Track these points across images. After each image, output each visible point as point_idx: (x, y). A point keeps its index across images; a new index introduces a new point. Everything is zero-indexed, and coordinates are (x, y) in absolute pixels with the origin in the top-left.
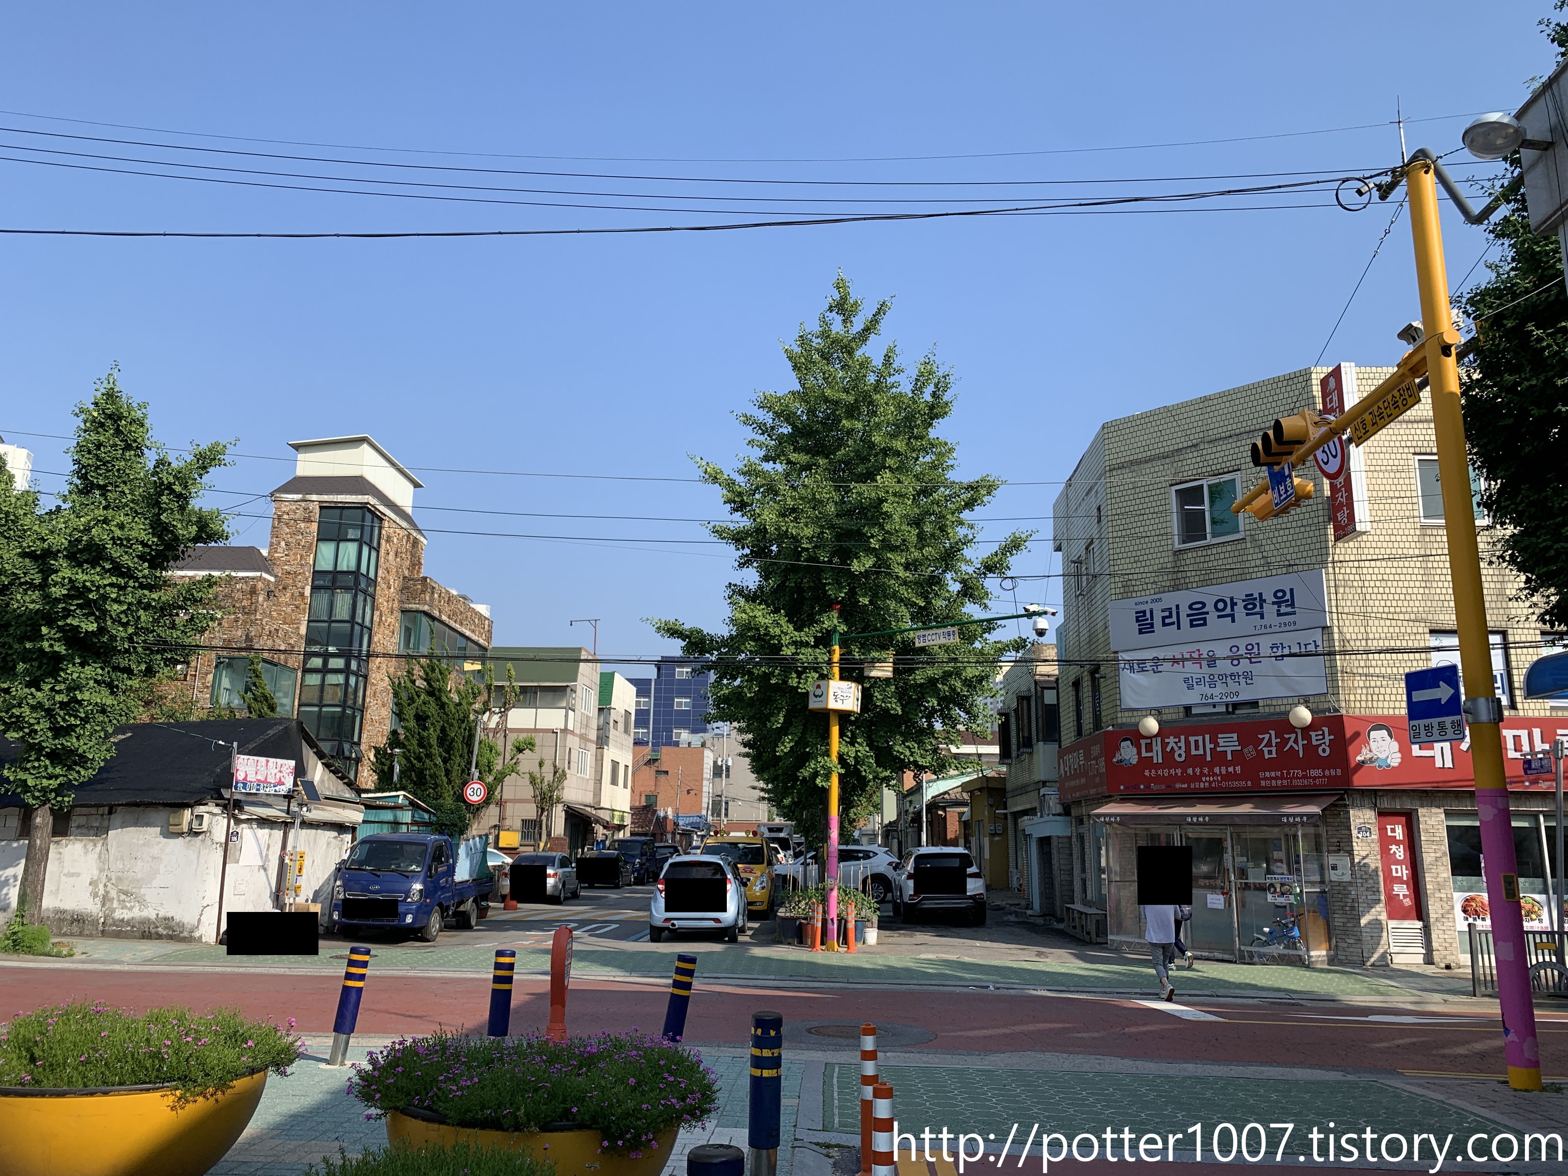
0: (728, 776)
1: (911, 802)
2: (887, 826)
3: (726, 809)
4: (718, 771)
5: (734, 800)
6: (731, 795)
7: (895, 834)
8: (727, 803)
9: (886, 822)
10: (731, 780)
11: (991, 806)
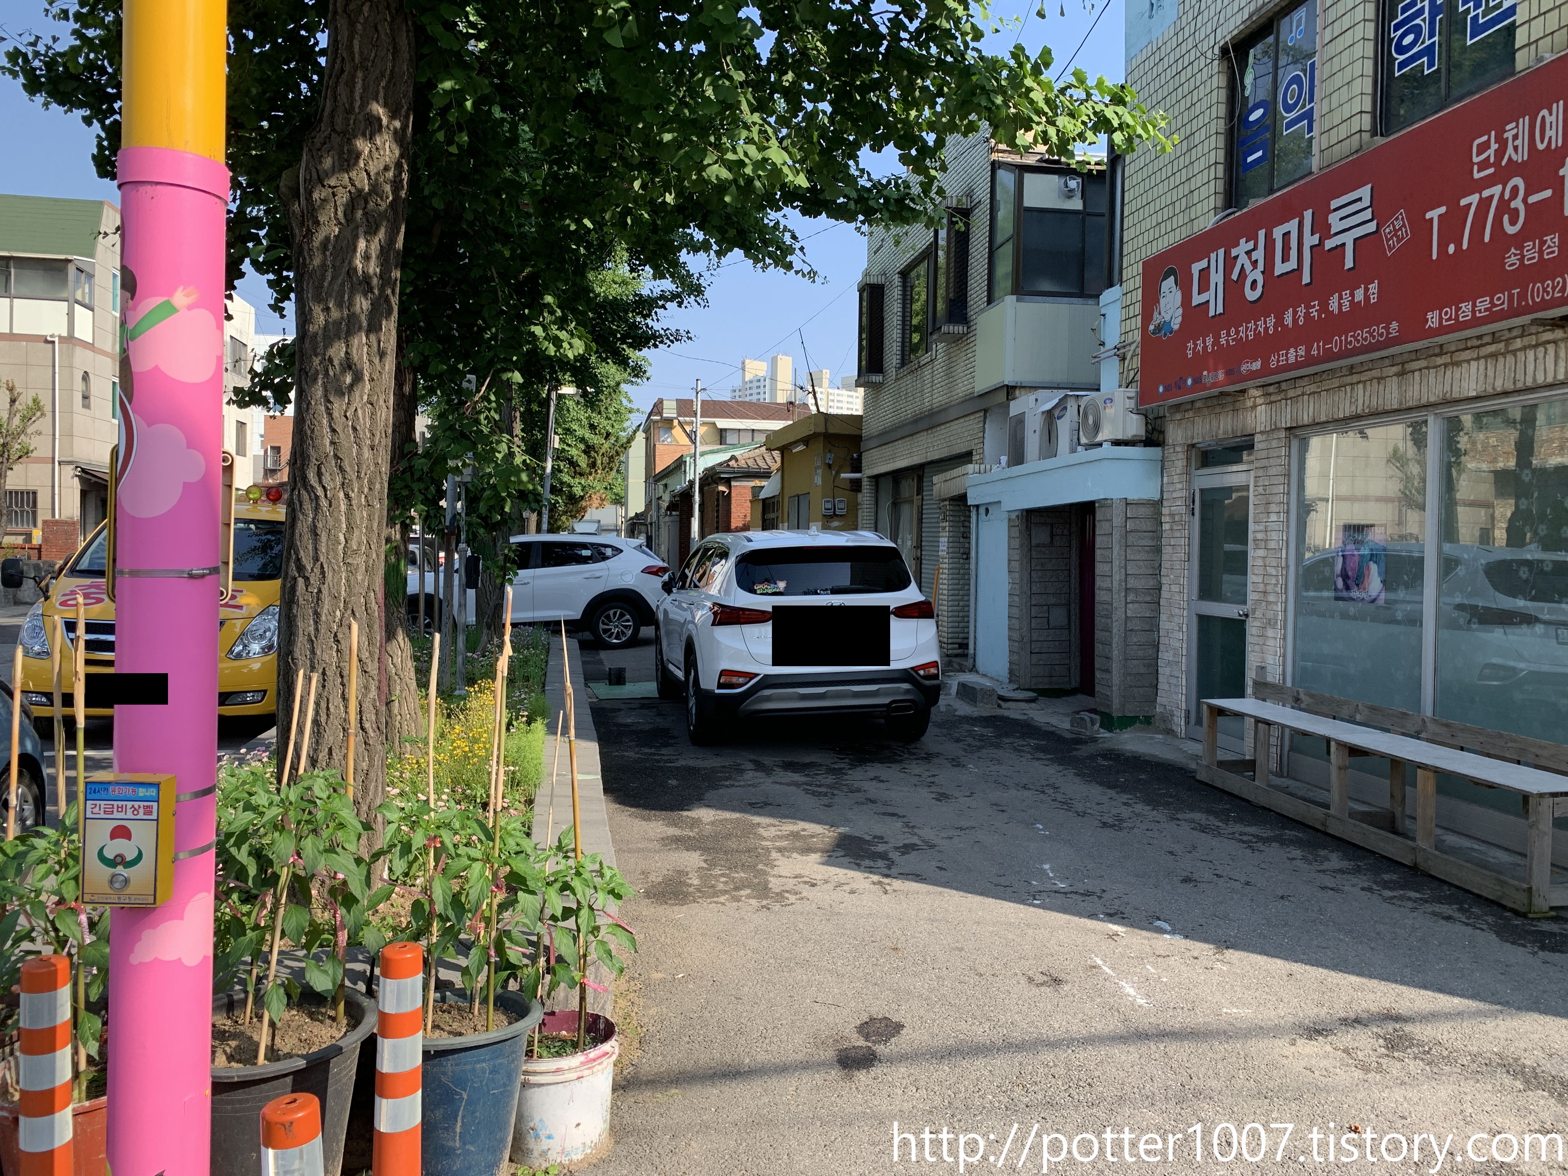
1: (666, 486)
2: (632, 519)
7: (643, 528)
9: (631, 514)
11: (830, 466)
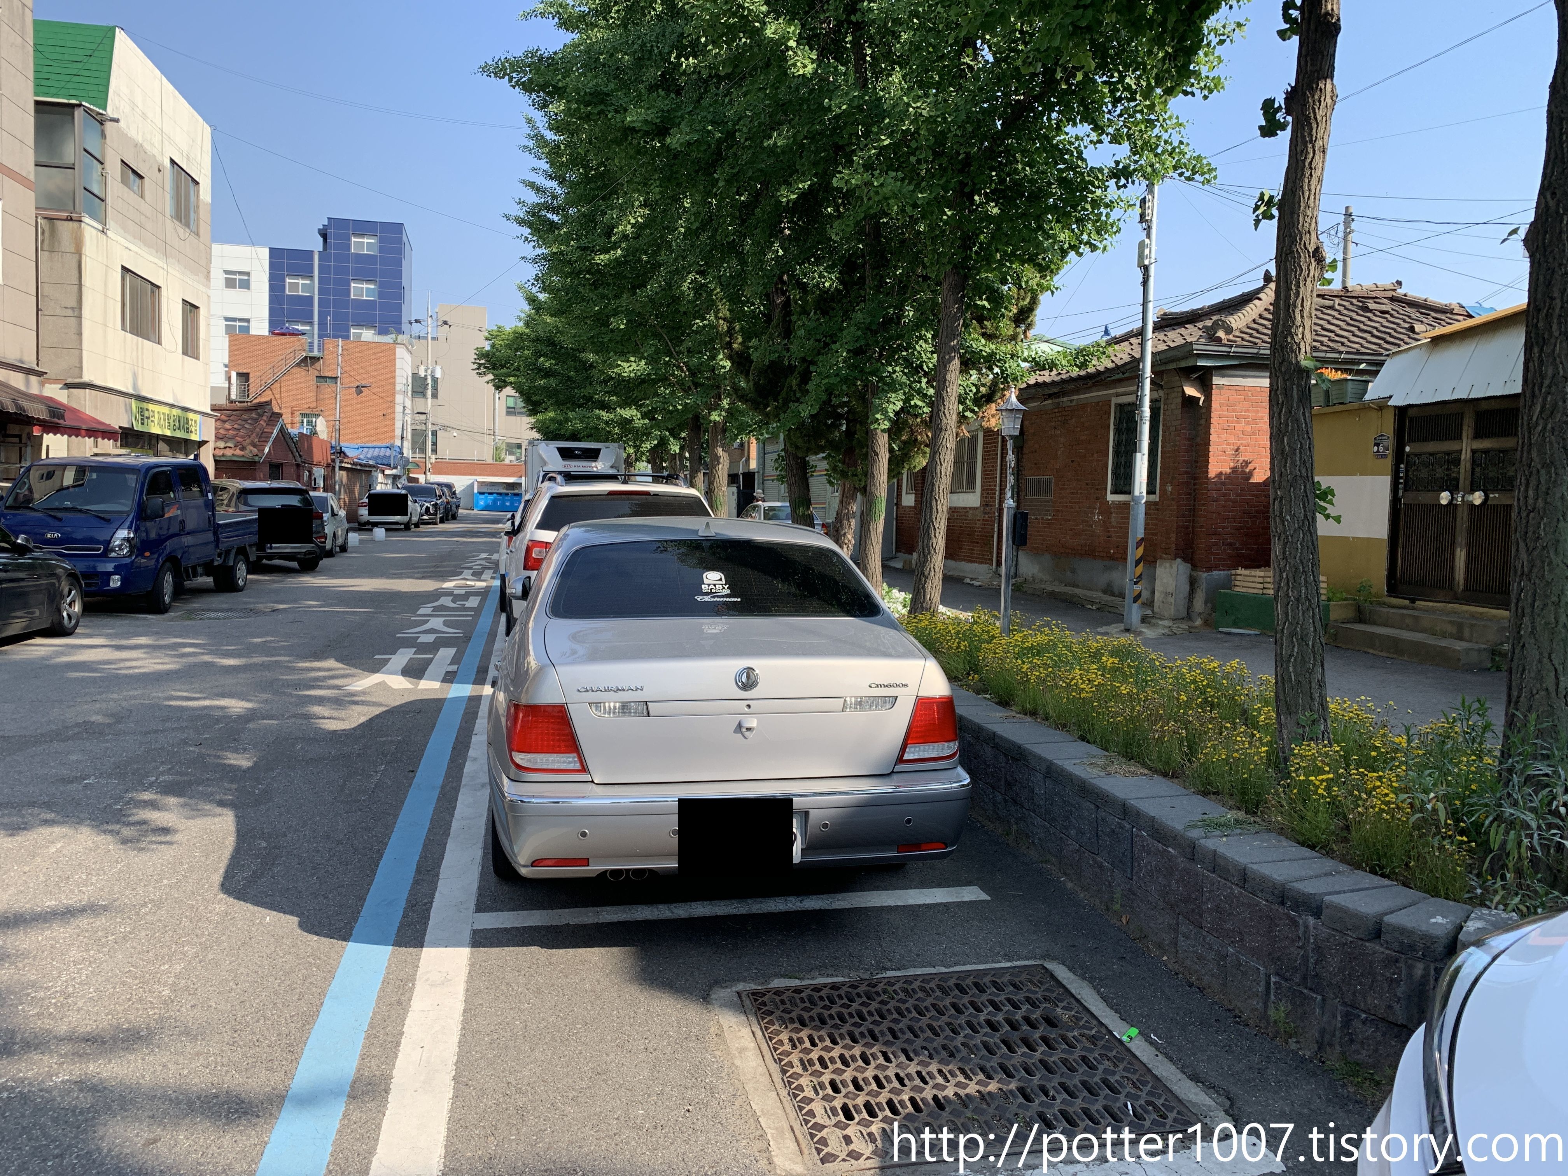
0: (435, 396)
3: (434, 444)
4: (419, 387)
5: (445, 428)
6: (440, 421)
8: (434, 433)
10: (440, 400)
